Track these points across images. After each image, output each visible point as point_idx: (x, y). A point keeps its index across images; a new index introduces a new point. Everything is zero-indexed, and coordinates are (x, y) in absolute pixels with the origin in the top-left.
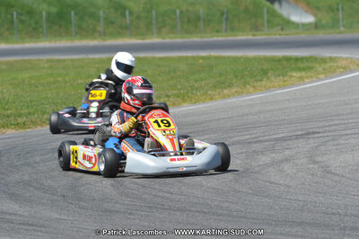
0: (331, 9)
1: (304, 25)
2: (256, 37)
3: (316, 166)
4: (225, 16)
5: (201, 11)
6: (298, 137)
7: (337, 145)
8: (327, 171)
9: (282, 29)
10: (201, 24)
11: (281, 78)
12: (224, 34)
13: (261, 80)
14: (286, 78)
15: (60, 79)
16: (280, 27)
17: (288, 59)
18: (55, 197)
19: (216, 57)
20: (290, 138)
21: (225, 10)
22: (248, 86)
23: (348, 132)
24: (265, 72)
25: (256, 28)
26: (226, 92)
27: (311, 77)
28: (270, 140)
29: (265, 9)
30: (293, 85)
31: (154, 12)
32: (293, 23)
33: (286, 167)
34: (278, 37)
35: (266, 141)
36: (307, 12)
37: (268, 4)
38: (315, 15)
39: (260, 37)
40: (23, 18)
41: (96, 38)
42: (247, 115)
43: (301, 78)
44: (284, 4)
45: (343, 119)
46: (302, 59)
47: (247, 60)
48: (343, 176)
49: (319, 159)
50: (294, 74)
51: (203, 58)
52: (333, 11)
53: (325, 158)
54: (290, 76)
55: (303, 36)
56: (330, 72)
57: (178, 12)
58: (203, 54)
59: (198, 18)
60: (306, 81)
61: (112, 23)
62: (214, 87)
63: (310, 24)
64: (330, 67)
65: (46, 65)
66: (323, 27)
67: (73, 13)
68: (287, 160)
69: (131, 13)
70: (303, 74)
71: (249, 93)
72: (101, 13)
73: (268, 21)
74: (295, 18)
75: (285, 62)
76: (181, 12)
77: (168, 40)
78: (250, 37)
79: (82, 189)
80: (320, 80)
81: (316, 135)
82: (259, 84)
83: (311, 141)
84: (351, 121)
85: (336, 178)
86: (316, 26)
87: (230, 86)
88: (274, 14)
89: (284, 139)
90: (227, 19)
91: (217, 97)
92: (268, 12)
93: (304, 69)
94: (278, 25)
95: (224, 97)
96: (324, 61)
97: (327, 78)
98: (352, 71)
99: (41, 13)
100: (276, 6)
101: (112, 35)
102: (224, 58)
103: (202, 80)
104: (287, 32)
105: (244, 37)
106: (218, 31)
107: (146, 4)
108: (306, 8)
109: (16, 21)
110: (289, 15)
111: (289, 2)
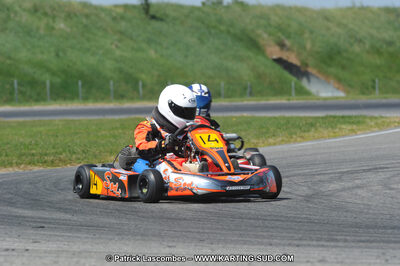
0: (365, 87)
5: (222, 84)
11: (330, 129)
13: (308, 131)
14: (336, 130)
21: (249, 84)
24: (312, 125)
29: (293, 84)
36: (338, 89)
37: (295, 79)
40: (23, 89)
43: (352, 130)
44: (312, 79)
54: (340, 129)
56: (384, 126)
67: (80, 83)
69: (144, 86)
72: (111, 84)
78: (284, 101)
90: (251, 93)
99: (44, 83)
100: (304, 82)
107: (159, 76)
108: (337, 86)
109: (16, 92)
110: (318, 92)
111: (317, 78)
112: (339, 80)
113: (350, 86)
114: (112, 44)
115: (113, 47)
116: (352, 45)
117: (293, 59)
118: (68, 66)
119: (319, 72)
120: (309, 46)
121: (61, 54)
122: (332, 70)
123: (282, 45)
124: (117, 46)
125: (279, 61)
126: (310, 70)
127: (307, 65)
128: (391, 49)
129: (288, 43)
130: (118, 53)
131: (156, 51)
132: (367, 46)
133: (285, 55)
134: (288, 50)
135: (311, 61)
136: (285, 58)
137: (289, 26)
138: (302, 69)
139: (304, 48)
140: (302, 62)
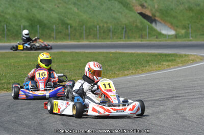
0: (184, 27)
1: (169, 36)
2: (143, 42)
3: (178, 116)
4: (124, 30)
5: (111, 27)
6: (168, 99)
7: (190, 104)
8: (184, 119)
9: (157, 38)
10: (111, 34)
11: (157, 65)
12: (124, 40)
13: (146, 67)
14: (160, 66)
15: (31, 63)
16: (155, 37)
17: (161, 55)
18: (30, 130)
19: (120, 53)
20: (163, 100)
21: (125, 26)
22: (138, 70)
23: (196, 97)
24: (148, 62)
25: (142, 37)
26: (126, 72)
27: (174, 65)
28: (152, 100)
29: (147, 26)
30: (164, 69)
31: (84, 27)
32: (163, 35)
33: (161, 116)
34: (155, 42)
35: (149, 101)
36: (171, 28)
37: (149, 23)
38: (176, 30)
39: (145, 42)
41: (51, 41)
42: (138, 86)
43: (168, 66)
44: (158, 24)
45: (193, 90)
46: (169, 55)
47: (138, 55)
48: (193, 122)
49: (179, 112)
50: (165, 63)
51: (113, 53)
52: (186, 28)
53: (183, 111)
55: (169, 42)
56: (185, 63)
57: (98, 27)
58: (113, 51)
59: (110, 31)
60: (171, 67)
61: (61, 32)
62: (119, 70)
63: (173, 35)
64: (185, 60)
65: (23, 55)
66: (180, 37)
67: (38, 26)
68: (161, 112)
69: (71, 27)
70: (170, 63)
71: (139, 74)
72: (54, 27)
73: (149, 33)
74: (164, 32)
75: (159, 57)
76: (100, 27)
77: (92, 43)
78: (139, 42)
79: (45, 126)
80: (179, 67)
81: (178, 98)
82: (145, 68)
83: (175, 101)
84: (197, 91)
85: (190, 123)
86: (176, 36)
87: (128, 69)
88: (152, 29)
89: (159, 100)
90: (126, 31)
91: (121, 75)
92: (149, 28)
93: (170, 61)
94: (155, 35)
95: (125, 75)
96: (181, 56)
97: (183, 66)
98: (197, 63)
99: (20, 26)
100: (153, 25)
101: (60, 39)
102: (124, 53)
103: (112, 65)
104: (160, 40)
105: (135, 42)
106: (121, 38)
107: (79, 22)
108: (170, 27)
109: (6, 30)
110: (161, 30)
111: (160, 23)
112: (172, 24)
113: (177, 27)
114: (55, 5)
115: (56, 6)
116: (178, 6)
117: (148, 13)
118: (33, 17)
119: (161, 19)
120: (156, 6)
121: (29, 10)
122: (168, 19)
123: (143, 6)
124: (58, 7)
125: (141, 14)
126: (157, 18)
127: (155, 16)
128: (198, 8)
129: (146, 4)
130: (59, 10)
131: (78, 9)
132: (186, 6)
134: (146, 8)
135: (157, 14)
136: (144, 12)
138: (153, 18)
139: (154, 8)
140: (153, 14)
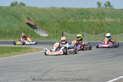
108: (45, 32)
112: (46, 30)
113: (49, 32)
116: (51, 19)
117: (32, 23)
119: (40, 27)
120: (37, 19)
122: (44, 27)
123: (29, 19)
125: (28, 24)
126: (37, 27)
127: (36, 25)
128: (63, 21)
132: (55, 20)
133: (30, 22)
134: (31, 20)
135: (38, 24)
137: (32, 13)
139: (36, 20)
140: (35, 24)
